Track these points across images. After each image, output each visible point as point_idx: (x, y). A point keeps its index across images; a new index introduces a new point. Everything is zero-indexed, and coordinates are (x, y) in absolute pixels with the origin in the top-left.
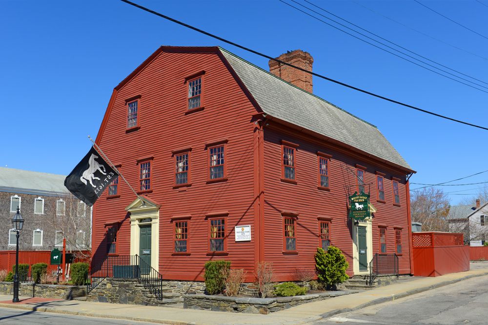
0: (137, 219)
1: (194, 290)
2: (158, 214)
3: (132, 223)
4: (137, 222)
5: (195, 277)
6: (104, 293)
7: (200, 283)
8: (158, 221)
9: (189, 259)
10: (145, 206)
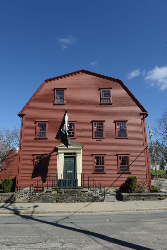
0: (63, 153)
1: (109, 192)
2: (81, 151)
3: (59, 155)
4: (63, 155)
5: (110, 185)
6: (49, 197)
7: (113, 188)
8: (81, 155)
9: (105, 176)
10: (71, 146)
